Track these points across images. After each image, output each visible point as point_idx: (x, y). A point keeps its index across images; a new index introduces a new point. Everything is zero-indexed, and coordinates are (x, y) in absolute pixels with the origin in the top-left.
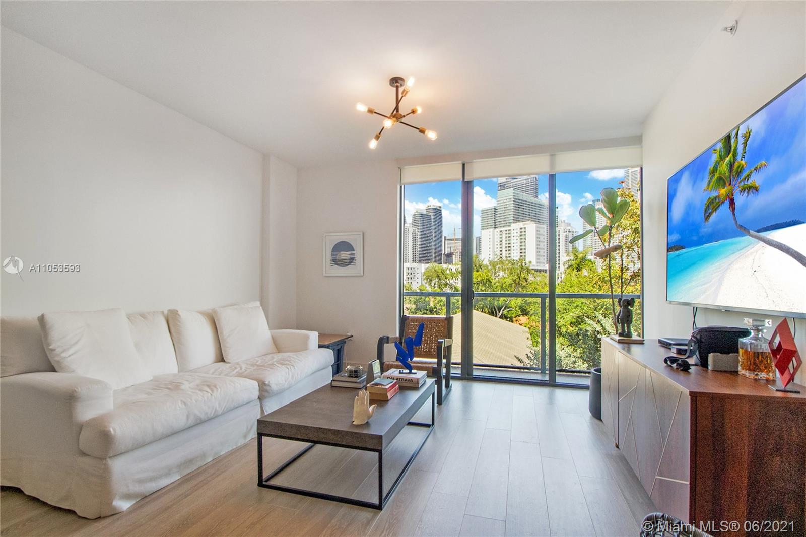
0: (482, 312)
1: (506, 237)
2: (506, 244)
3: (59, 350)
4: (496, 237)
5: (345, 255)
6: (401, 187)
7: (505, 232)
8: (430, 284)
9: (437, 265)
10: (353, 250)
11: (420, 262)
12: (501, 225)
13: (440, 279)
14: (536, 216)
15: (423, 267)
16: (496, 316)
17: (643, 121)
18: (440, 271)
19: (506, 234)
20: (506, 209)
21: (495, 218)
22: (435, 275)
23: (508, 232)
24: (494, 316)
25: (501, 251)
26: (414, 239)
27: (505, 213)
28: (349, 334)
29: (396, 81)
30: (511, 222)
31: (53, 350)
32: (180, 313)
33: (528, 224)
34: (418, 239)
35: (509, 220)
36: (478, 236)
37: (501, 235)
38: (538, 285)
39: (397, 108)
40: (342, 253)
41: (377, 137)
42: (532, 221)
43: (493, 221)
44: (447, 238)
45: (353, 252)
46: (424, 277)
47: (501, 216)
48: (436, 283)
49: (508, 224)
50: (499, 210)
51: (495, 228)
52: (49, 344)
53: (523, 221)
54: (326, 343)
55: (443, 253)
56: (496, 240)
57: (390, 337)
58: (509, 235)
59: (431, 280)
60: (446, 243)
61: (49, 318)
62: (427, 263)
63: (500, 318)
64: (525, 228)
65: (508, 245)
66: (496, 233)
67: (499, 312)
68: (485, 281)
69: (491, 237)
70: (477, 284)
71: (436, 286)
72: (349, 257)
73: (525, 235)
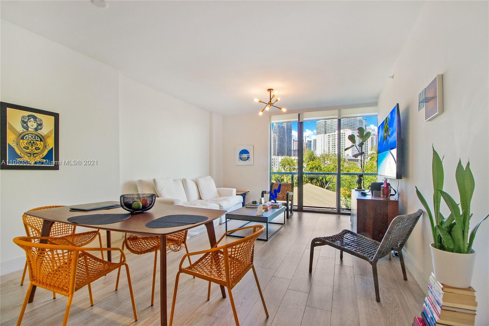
0: (316, 185)
1: (332, 139)
2: (332, 143)
3: (160, 191)
4: (326, 139)
5: (245, 156)
6: (270, 125)
7: (331, 136)
8: (284, 168)
9: (288, 157)
10: (249, 153)
11: (278, 155)
12: (329, 132)
13: (290, 166)
14: (352, 126)
15: (280, 158)
16: (324, 188)
17: (377, 97)
18: (290, 161)
19: (332, 137)
20: (332, 121)
21: (325, 127)
22: (287, 163)
23: (333, 136)
24: (323, 187)
25: (329, 148)
26: (275, 141)
27: (332, 124)
28: (247, 191)
29: (270, 90)
30: (335, 130)
31: (158, 190)
32: (187, 180)
33: (346, 131)
34: (277, 141)
35: (334, 128)
36: (314, 139)
37: (329, 138)
38: (350, 169)
39: (270, 101)
40: (244, 154)
41: (262, 111)
42: (349, 128)
43: (324, 129)
44: (295, 140)
45: (249, 154)
46: (281, 164)
47: (329, 126)
48: (288, 168)
49: (333, 131)
50: (328, 122)
51: (325, 133)
52: (157, 189)
53: (343, 129)
54: (239, 194)
55: (292, 149)
56: (326, 141)
57: (267, 191)
58: (334, 138)
59: (285, 166)
60: (294, 143)
61: (157, 180)
62: (283, 156)
63: (327, 189)
64: (345, 133)
65: (333, 144)
66: (326, 137)
67: (326, 185)
68: (317, 167)
69: (323, 139)
70: (313, 168)
71: (288, 170)
72: (247, 157)
73: (344, 138)
